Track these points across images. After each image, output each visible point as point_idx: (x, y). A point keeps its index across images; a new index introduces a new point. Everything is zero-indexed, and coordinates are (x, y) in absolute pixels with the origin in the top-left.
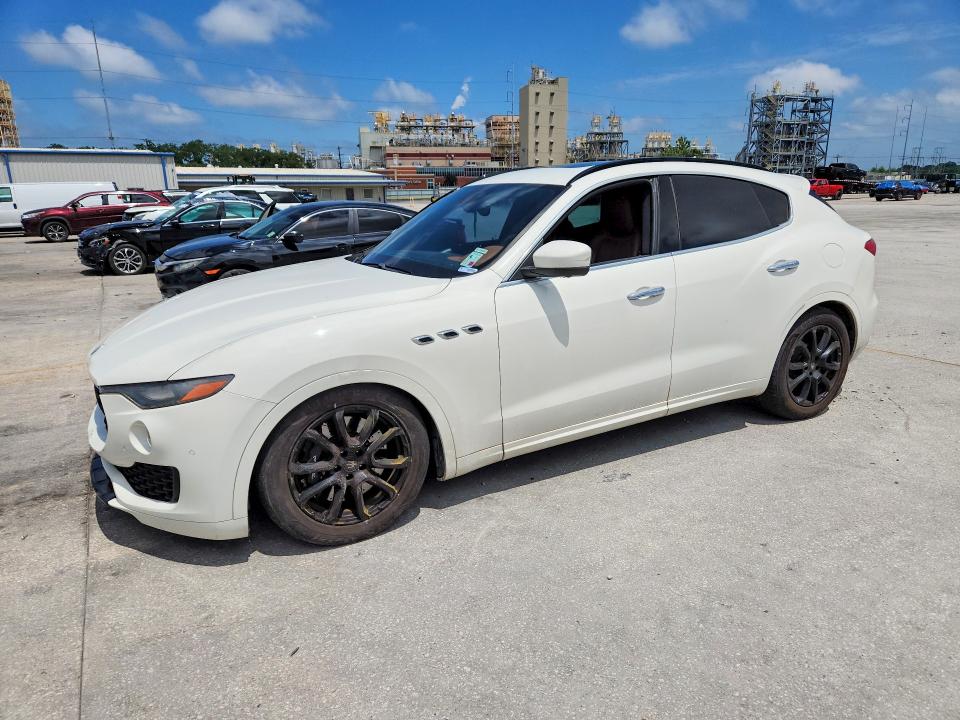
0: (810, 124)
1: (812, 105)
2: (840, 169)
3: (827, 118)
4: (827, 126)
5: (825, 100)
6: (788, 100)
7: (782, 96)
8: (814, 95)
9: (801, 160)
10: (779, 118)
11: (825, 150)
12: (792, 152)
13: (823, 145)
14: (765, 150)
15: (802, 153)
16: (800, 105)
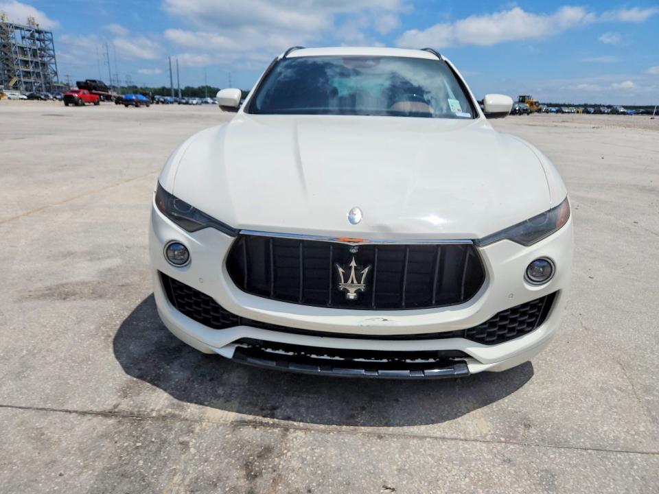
0: (39, 49)
1: (37, 35)
2: (93, 84)
3: (51, 46)
4: (52, 52)
5: (46, 32)
6: (17, 28)
7: (11, 24)
8: (36, 28)
9: (40, 76)
10: (13, 42)
11: (55, 70)
12: (31, 69)
13: (53, 66)
14: (8, 65)
15: (39, 70)
16: (28, 34)
